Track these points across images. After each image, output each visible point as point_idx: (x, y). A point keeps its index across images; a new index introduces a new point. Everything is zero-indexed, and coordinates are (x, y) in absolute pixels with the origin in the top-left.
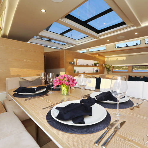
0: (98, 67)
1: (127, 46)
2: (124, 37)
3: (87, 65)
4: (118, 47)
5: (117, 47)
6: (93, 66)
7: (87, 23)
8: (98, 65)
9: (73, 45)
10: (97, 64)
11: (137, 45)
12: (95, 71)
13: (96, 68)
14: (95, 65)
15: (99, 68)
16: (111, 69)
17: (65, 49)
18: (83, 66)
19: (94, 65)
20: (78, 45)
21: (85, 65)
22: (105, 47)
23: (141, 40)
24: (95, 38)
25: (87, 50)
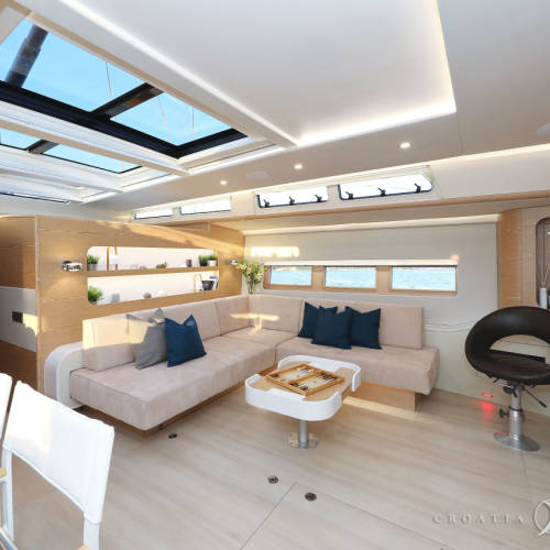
0: (212, 269)
1: (292, 203)
3: (162, 268)
4: (267, 206)
5: (263, 204)
7: (113, 119)
8: (212, 263)
10: (212, 258)
11: (319, 200)
12: (199, 286)
13: (207, 275)
14: (204, 263)
15: (217, 274)
16: (259, 276)
18: (143, 271)
19: (196, 263)
20: (125, 190)
21: (154, 267)
22: (228, 201)
23: (328, 187)
24: (170, 171)
25: (174, 209)
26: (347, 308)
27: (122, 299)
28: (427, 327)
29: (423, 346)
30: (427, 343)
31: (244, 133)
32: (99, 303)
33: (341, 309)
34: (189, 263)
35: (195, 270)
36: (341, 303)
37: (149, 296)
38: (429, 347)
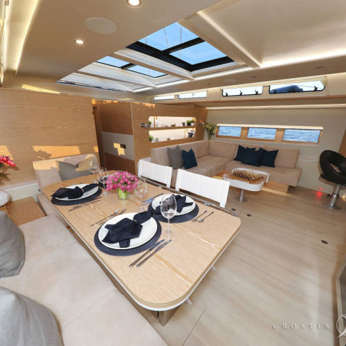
0: (193, 127)
1: (241, 95)
2: (235, 81)
3: (173, 127)
4: (227, 95)
5: (224, 94)
6: (184, 127)
8: (192, 124)
9: (147, 86)
10: (193, 122)
11: (257, 93)
12: (187, 135)
13: (190, 130)
14: (189, 124)
15: (195, 129)
16: (214, 131)
17: (135, 91)
18: (166, 128)
19: (186, 125)
20: (157, 87)
21: (170, 126)
22: (206, 93)
23: (263, 86)
24: (184, 78)
25: (175, 96)
26: (260, 149)
27: (160, 141)
28: (299, 159)
29: (295, 168)
30: (297, 166)
31: (233, 59)
32: (153, 142)
33: (257, 149)
34: (184, 124)
35: (186, 127)
36: (257, 146)
37: (169, 139)
38: (297, 168)
